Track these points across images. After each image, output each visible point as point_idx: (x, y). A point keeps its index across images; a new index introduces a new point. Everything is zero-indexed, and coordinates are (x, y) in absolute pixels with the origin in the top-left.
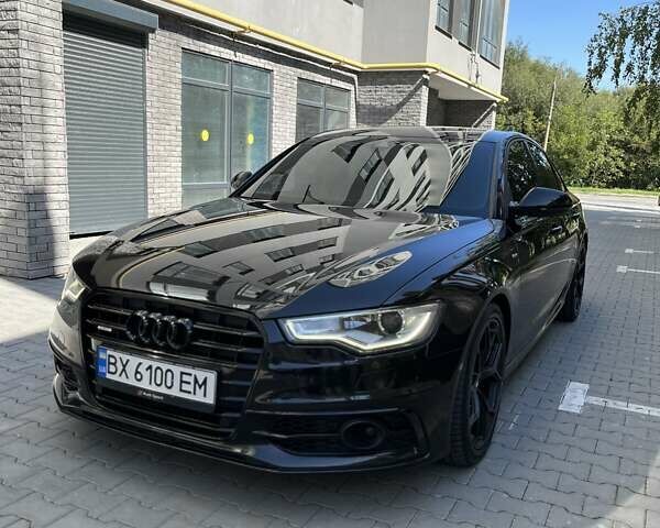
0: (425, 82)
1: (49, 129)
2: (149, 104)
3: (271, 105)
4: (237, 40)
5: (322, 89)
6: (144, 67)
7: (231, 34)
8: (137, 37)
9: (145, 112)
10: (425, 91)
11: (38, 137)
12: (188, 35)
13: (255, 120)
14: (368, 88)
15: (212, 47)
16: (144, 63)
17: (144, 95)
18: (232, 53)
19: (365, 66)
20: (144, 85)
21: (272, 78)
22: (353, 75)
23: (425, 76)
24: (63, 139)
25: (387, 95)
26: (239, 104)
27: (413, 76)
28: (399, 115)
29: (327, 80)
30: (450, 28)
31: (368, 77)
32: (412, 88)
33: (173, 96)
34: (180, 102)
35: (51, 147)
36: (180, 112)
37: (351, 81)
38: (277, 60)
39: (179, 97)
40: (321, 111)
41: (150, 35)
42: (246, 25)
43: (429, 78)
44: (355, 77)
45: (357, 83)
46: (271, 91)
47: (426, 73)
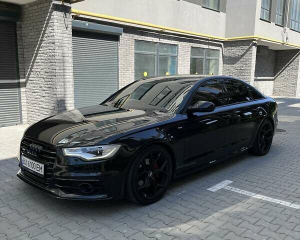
0: (255, 44)
1: (66, 77)
2: (120, 63)
3: (178, 59)
4: (160, 34)
5: (204, 51)
6: (118, 49)
7: (157, 31)
8: (116, 38)
9: (118, 67)
10: (254, 49)
11: (62, 80)
12: (138, 35)
13: (170, 67)
14: (228, 48)
15: (148, 38)
16: (118, 47)
17: (118, 60)
18: (158, 39)
19: (226, 39)
20: (118, 55)
21: (178, 48)
22: (220, 44)
23: (254, 42)
24: (72, 81)
25: (236, 51)
26: (163, 60)
27: (248, 42)
28: (242, 60)
29: (207, 47)
30: (270, 19)
31: (228, 44)
32: (248, 47)
33: (131, 59)
34: (134, 61)
35: (67, 84)
36: (134, 66)
37: (220, 46)
38: (180, 40)
39: (134, 59)
40: (204, 60)
41: (120, 36)
42: (163, 27)
43: (256, 42)
44: (222, 44)
45: (223, 46)
46: (178, 54)
47: (255, 40)
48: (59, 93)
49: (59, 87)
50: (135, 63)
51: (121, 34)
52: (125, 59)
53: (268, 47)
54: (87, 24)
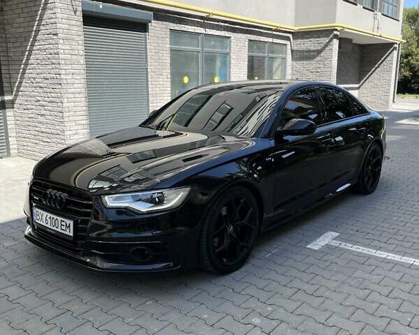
0: (336, 36)
1: (76, 86)
2: (149, 64)
3: (230, 58)
4: (206, 21)
5: (266, 45)
6: (146, 43)
7: (202, 18)
8: (142, 27)
9: (147, 69)
10: (336, 42)
11: (70, 90)
12: (173, 21)
13: (220, 69)
14: (300, 41)
15: (189, 27)
16: (146, 40)
17: (146, 58)
18: (203, 29)
19: (296, 29)
20: (146, 53)
21: (230, 42)
22: (288, 35)
23: (335, 32)
26: (210, 59)
27: (328, 33)
28: (318, 58)
29: (270, 40)
31: (298, 35)
32: (327, 40)
33: (164, 58)
34: (169, 61)
35: (79, 95)
36: (169, 67)
37: (288, 39)
38: (234, 30)
39: (169, 58)
40: (266, 59)
41: (150, 24)
42: (210, 12)
43: (338, 33)
44: (290, 36)
45: (291, 39)
46: (230, 49)
47: (336, 30)
48: (67, 110)
49: (65, 100)
50: (171, 64)
51: (150, 22)
52: (157, 58)
53: (352, 40)
54: (101, 6)
